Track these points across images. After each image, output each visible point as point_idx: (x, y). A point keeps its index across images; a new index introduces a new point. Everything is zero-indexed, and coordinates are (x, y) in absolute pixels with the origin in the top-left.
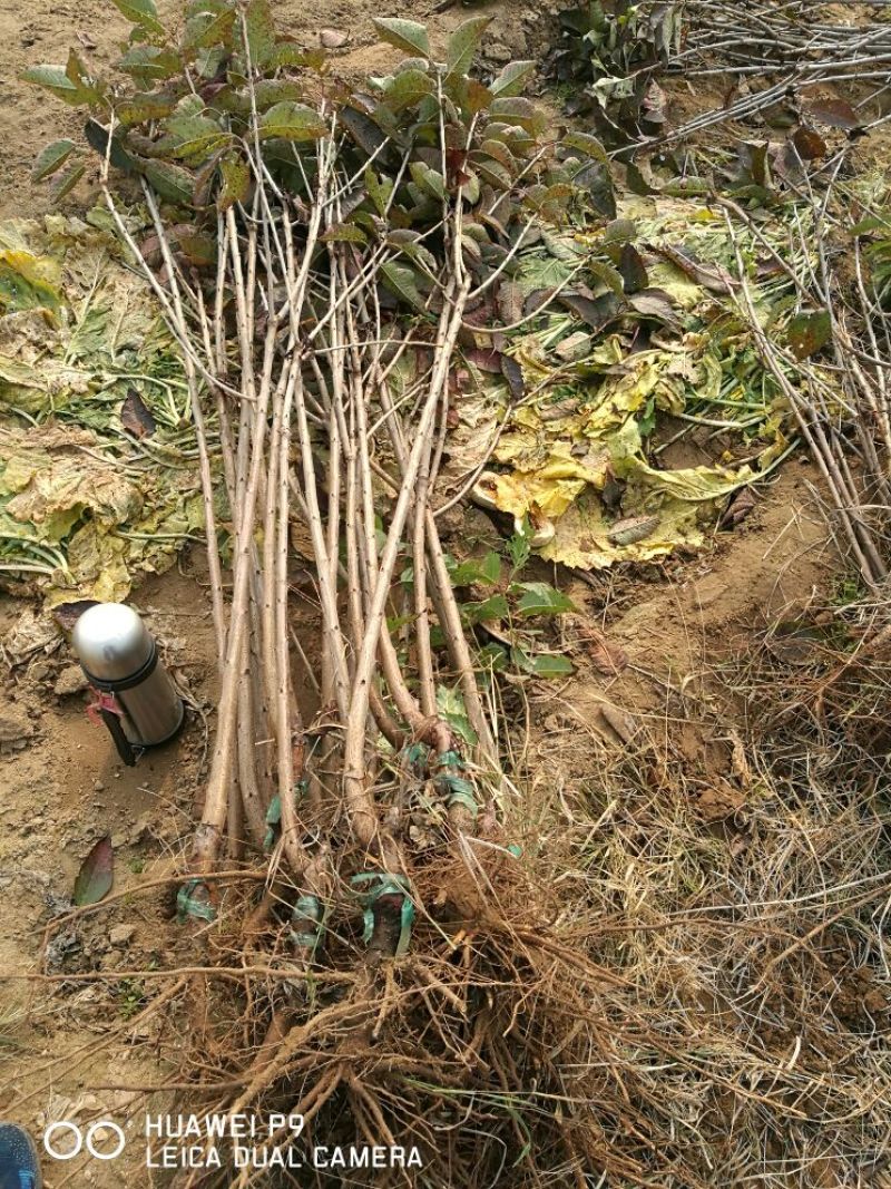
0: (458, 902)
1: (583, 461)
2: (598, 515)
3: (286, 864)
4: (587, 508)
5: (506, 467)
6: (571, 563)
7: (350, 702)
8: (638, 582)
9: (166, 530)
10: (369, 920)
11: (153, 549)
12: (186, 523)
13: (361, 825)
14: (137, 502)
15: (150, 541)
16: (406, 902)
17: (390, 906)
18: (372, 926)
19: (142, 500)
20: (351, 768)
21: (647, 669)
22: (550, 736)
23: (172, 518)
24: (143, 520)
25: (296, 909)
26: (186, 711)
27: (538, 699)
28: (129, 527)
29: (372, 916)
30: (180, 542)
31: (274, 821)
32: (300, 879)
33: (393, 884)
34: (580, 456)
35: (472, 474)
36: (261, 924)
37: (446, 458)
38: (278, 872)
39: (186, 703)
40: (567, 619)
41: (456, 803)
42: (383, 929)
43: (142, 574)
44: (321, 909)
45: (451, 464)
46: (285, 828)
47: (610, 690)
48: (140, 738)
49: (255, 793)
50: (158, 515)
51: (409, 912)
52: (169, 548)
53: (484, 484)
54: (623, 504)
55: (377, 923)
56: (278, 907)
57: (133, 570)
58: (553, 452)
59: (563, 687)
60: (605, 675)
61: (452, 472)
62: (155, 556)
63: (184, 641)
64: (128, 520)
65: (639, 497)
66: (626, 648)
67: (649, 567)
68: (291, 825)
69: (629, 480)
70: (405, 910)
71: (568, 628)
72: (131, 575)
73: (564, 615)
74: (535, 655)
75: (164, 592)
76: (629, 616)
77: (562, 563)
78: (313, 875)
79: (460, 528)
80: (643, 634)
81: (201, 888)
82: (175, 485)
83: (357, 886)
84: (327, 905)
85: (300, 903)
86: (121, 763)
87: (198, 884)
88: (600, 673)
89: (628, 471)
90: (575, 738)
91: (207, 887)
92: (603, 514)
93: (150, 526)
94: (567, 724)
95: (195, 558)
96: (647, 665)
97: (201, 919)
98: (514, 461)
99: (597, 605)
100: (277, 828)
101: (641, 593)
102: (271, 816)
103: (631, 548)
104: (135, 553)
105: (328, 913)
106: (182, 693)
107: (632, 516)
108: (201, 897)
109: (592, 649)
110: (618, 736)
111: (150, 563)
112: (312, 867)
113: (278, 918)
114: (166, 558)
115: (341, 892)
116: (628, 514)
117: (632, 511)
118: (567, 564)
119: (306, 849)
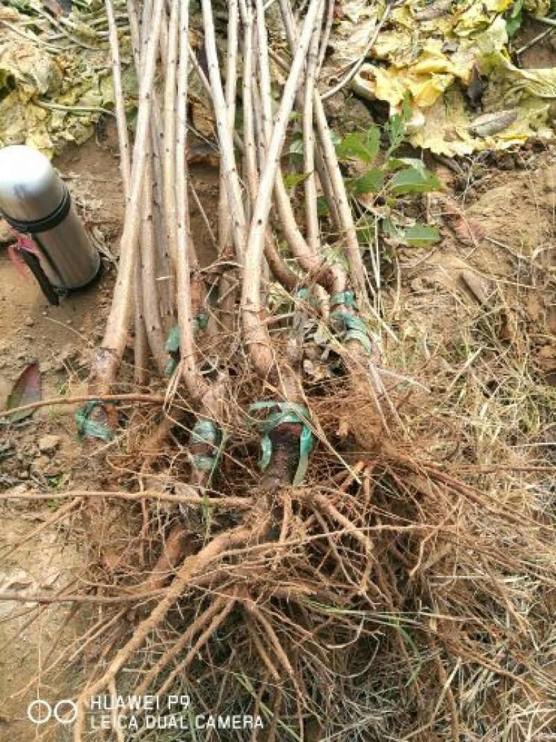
0: (357, 433)
1: (453, 58)
2: (462, 110)
3: (184, 389)
4: (452, 103)
5: (384, 62)
6: (437, 150)
7: (247, 242)
8: (494, 169)
9: (83, 104)
10: (266, 446)
11: (73, 120)
12: (100, 98)
13: (259, 356)
14: (56, 76)
15: (70, 114)
16: (305, 431)
17: (289, 433)
18: (269, 453)
19: (61, 75)
20: (249, 302)
21: (503, 242)
22: (416, 295)
23: (90, 93)
24: (62, 94)
25: (193, 433)
26: (102, 262)
27: (406, 265)
28: (50, 99)
29: (269, 443)
30: (96, 115)
31: (174, 349)
32: (198, 404)
33: (294, 414)
34: (449, 53)
35: (352, 66)
36: (160, 444)
37: (330, 51)
38: (176, 396)
39: (102, 255)
40: (432, 197)
41: (352, 339)
42: (281, 456)
43: (63, 142)
44: (218, 434)
45: (335, 56)
46: (183, 355)
47: (469, 259)
48: (63, 282)
49: (158, 326)
50: (76, 91)
51: (308, 441)
52: (85, 120)
53: (365, 75)
54: (484, 100)
55: (274, 450)
56: (176, 430)
57: (56, 139)
58: (426, 48)
59: (427, 256)
60: (465, 245)
61: (335, 63)
62: (74, 127)
63: (100, 202)
64: (48, 92)
65: (498, 95)
66: (484, 224)
67: (504, 155)
68: (190, 352)
69: (492, 77)
70: (305, 439)
71: (432, 206)
72: (54, 142)
73: (429, 195)
74: (403, 227)
75: (83, 160)
76: (485, 198)
77: (429, 149)
78: (211, 400)
79: (341, 114)
80: (499, 212)
81: (98, 409)
82: (90, 63)
83: (253, 413)
84: (225, 430)
85: (197, 427)
86: (48, 304)
87: (95, 405)
88: (460, 243)
89: (493, 68)
90: (437, 299)
91: (104, 409)
92: (466, 109)
93: (70, 99)
94: (430, 286)
95: (109, 132)
96: (503, 238)
97: (99, 439)
98: (391, 57)
99: (458, 187)
100: (176, 355)
101: (497, 178)
102: (170, 344)
103: (489, 139)
104: (56, 123)
105: (225, 438)
106: (99, 247)
107: (491, 112)
108: (97, 418)
109: (454, 224)
110: (475, 298)
111: (70, 132)
112: (210, 393)
113: (175, 440)
114: (84, 129)
115: (238, 418)
116: (487, 109)
117: (491, 107)
118: (433, 150)
119: (205, 376)
